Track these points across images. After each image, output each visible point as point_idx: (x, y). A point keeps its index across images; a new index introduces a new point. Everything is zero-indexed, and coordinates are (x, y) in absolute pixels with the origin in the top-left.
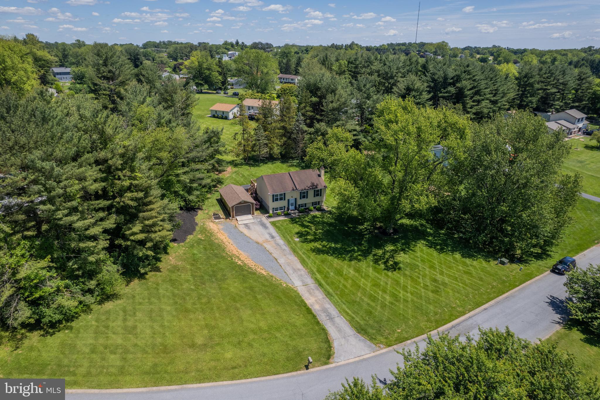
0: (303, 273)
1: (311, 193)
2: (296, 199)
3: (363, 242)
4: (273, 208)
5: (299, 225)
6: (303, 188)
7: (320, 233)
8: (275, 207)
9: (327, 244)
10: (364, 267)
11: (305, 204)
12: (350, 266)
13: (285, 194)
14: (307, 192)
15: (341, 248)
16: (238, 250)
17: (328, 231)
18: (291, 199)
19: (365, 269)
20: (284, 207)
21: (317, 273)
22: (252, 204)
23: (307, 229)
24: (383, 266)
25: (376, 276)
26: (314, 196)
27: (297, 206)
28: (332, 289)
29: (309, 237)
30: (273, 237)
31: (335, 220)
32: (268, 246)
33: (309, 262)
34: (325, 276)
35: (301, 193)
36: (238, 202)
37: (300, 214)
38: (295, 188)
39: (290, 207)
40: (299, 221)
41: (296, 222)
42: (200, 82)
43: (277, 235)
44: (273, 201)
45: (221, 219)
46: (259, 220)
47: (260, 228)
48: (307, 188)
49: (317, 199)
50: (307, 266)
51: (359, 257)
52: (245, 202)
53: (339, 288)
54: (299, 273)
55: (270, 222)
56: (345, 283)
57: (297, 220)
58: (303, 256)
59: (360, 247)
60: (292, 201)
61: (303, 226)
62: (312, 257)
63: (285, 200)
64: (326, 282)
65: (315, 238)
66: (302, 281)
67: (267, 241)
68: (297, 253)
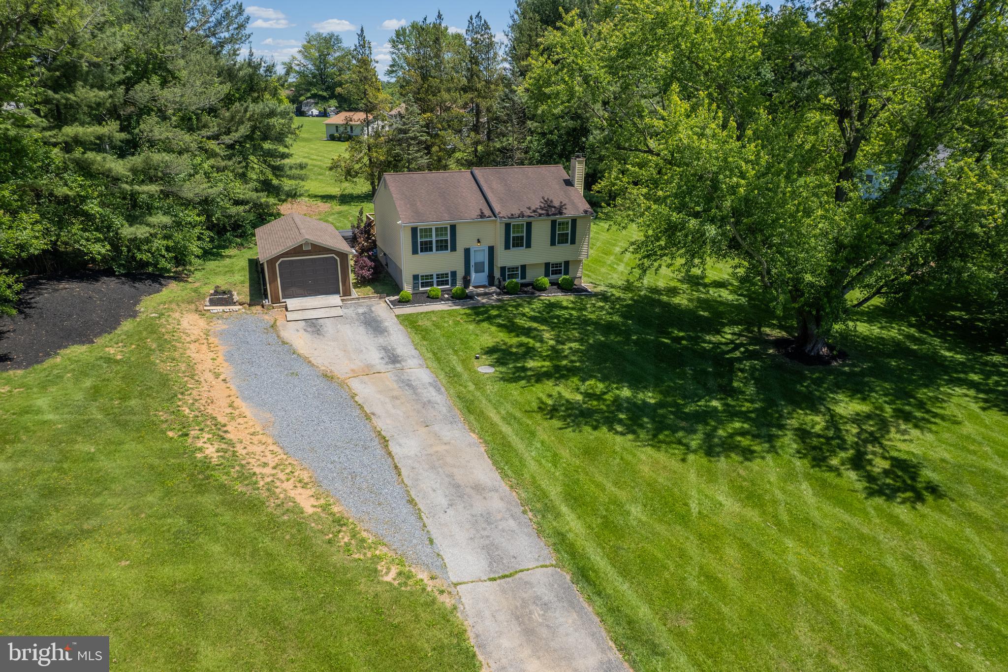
0: (496, 504)
1: (541, 231)
2: (491, 250)
3: (735, 384)
4: (416, 277)
5: (500, 326)
6: (516, 212)
7: (574, 352)
8: (421, 272)
9: (601, 386)
10: (773, 478)
11: (524, 267)
12: (711, 477)
13: (453, 228)
14: (529, 225)
15: (660, 405)
16: (238, 402)
17: (600, 347)
18: (474, 247)
19: (784, 492)
20: (454, 274)
21: (564, 509)
22: (344, 256)
23: (524, 339)
24: (853, 475)
25: (845, 527)
26: (553, 243)
27: (497, 274)
28: (651, 602)
29: (530, 364)
30: (394, 359)
31: (624, 316)
32: (364, 390)
33: (529, 455)
34: (607, 524)
35: (508, 226)
36: (290, 244)
37: (506, 297)
38: (487, 212)
39: (473, 275)
40: (499, 316)
41: (489, 319)
42: (320, 93)
43: (414, 352)
44: (415, 252)
45: (234, 304)
46: (361, 310)
47: (357, 335)
48: (528, 213)
49: (559, 254)
50: (519, 474)
51: (745, 442)
52: (317, 249)
53: (687, 594)
54: (479, 506)
55: (398, 316)
56: (713, 564)
57: (494, 312)
58: (506, 429)
59: (730, 401)
60: (479, 256)
61: (511, 328)
62: (542, 435)
63: (454, 249)
64: (613, 557)
65: (557, 368)
66: (491, 552)
67: (368, 371)
68: (481, 416)
